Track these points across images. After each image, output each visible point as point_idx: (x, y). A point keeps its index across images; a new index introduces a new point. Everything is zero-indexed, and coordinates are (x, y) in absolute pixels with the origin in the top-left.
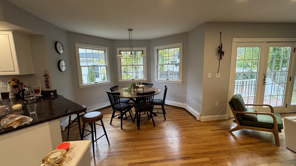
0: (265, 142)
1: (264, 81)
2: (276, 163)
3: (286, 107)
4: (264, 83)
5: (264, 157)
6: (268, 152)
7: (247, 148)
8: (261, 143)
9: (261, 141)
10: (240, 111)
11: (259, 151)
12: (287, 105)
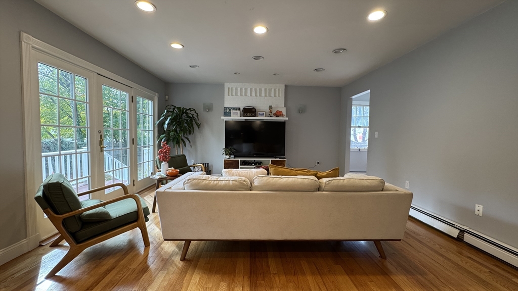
0: (129, 251)
1: (101, 144)
2: (158, 276)
3: (134, 185)
4: (101, 148)
5: (139, 279)
6: (141, 266)
7: (106, 286)
8: (125, 257)
9: (124, 254)
10: (72, 211)
11: (129, 275)
12: (134, 181)
